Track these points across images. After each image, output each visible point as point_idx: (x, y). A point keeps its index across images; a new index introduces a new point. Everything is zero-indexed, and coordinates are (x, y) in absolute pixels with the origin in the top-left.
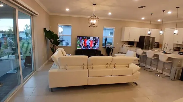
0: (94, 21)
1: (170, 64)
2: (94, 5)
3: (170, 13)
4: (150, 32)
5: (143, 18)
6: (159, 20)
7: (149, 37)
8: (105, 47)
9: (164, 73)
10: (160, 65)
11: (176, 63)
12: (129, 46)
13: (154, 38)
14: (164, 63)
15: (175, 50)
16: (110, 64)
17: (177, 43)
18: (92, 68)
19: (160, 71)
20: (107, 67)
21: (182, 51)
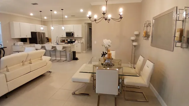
1: (65, 51)
3: (55, 12)
4: (40, 29)
5: (32, 14)
6: (45, 18)
7: (39, 33)
9: (62, 59)
10: (58, 54)
11: (68, 50)
12: (23, 43)
13: (44, 34)
14: (60, 51)
15: (62, 42)
16: (25, 61)
17: (62, 37)
18: (8, 71)
19: (59, 59)
20: (23, 65)
21: (66, 42)
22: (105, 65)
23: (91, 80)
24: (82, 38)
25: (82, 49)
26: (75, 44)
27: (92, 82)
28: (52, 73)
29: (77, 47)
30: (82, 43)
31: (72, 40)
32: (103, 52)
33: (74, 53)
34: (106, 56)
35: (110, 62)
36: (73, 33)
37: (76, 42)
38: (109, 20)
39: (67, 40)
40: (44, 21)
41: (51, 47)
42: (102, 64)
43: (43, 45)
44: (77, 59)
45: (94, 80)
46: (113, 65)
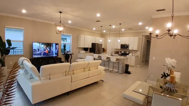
0: (60, 29)
1: (118, 63)
2: (61, 12)
3: (114, 27)
4: (99, 40)
5: (94, 29)
6: (104, 31)
7: (98, 44)
8: (65, 54)
9: (114, 70)
11: (121, 62)
12: (85, 51)
13: (101, 45)
14: (114, 63)
15: (115, 53)
16: (86, 68)
17: (116, 48)
18: (73, 74)
19: (112, 69)
20: (84, 71)
21: (120, 53)
22: (165, 89)
23: (144, 102)
24: (137, 50)
25: (136, 63)
26: (129, 57)
27: (146, 105)
28: (104, 83)
29: (131, 60)
30: (137, 56)
31: (126, 52)
32: (164, 73)
33: (127, 66)
34: (168, 78)
35: (172, 87)
36: (128, 45)
37: (130, 54)
38: (175, 36)
39: (121, 52)
40: (103, 34)
41: (106, 58)
42: (161, 87)
43: (100, 55)
44: (129, 73)
45: (149, 102)
46: (176, 92)
